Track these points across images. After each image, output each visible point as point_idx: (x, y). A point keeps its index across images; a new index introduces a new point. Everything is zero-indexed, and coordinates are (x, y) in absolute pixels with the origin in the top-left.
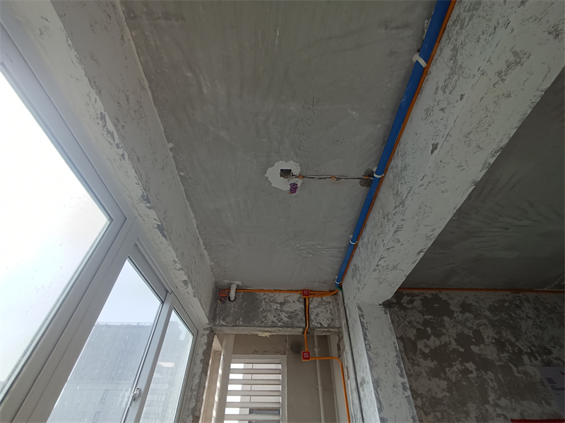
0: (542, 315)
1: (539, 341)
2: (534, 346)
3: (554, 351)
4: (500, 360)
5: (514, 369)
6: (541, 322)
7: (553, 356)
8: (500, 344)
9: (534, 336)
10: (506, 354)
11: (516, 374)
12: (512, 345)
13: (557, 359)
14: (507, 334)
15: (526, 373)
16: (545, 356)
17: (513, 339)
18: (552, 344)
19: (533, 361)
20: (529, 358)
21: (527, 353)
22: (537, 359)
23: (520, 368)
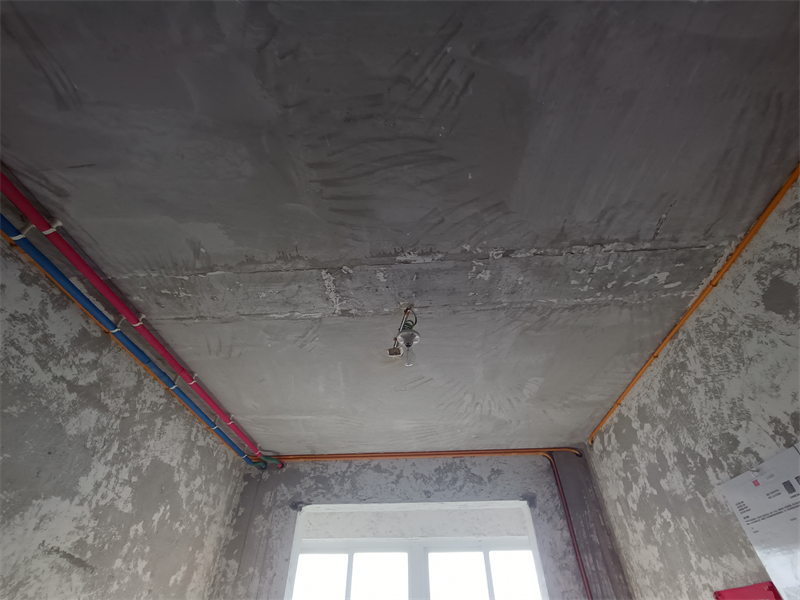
0: (712, 362)
1: (719, 427)
2: (715, 441)
3: (741, 435)
4: (688, 491)
5: (703, 500)
6: (714, 377)
7: (741, 448)
8: (682, 461)
9: (712, 419)
10: (691, 477)
11: (707, 510)
12: (693, 454)
13: (748, 451)
15: (716, 504)
16: (730, 455)
17: (692, 443)
18: (735, 422)
19: (720, 475)
20: (715, 471)
21: (711, 462)
22: (722, 467)
23: (710, 497)
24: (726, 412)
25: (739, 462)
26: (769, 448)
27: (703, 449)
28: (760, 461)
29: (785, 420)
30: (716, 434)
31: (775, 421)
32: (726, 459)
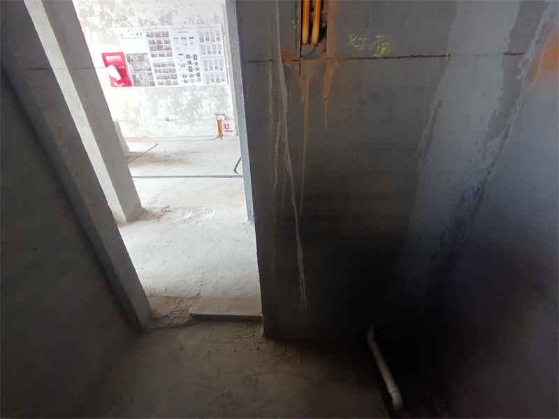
1: (122, 12)
2: (119, 15)
3: (129, 18)
4: (101, 25)
5: (107, 29)
8: (102, 15)
10: (104, 21)
11: (108, 32)
12: (108, 15)
13: (129, 22)
14: (107, 10)
15: (112, 32)
16: (123, 21)
17: (109, 12)
18: (129, 14)
19: (117, 25)
20: (115, 23)
21: (115, 20)
22: (119, 23)
23: (110, 29)
24: (127, 10)
25: (125, 24)
26: (136, 24)
27: (113, 16)
28: (132, 26)
29: (143, 20)
30: (121, 14)
31: (140, 19)
32: (121, 21)
